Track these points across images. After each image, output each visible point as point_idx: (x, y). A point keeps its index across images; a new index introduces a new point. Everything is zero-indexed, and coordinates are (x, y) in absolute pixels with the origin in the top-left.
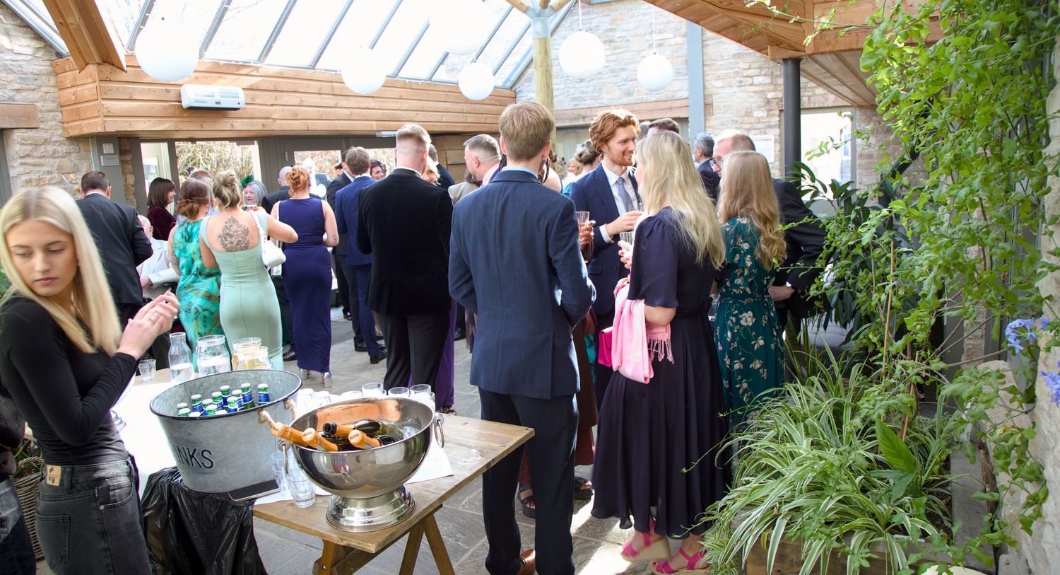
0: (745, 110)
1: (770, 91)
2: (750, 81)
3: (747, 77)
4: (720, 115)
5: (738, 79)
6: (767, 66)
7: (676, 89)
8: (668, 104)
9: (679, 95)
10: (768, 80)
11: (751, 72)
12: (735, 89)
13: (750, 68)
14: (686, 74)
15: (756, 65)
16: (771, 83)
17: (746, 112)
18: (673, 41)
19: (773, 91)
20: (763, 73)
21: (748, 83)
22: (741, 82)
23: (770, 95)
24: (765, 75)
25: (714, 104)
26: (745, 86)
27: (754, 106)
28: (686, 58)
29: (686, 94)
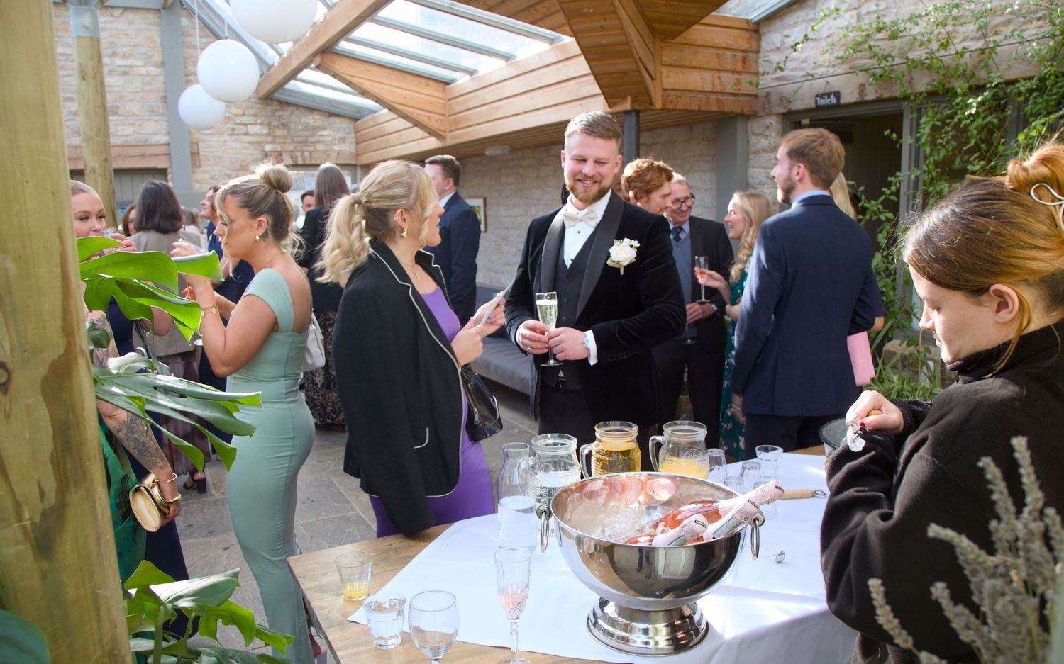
0: (239, 163)
1: (268, 143)
2: (243, 129)
3: (241, 124)
4: (210, 168)
5: (230, 126)
6: (263, 114)
7: (150, 132)
8: (138, 151)
9: (155, 139)
10: (265, 131)
11: (246, 119)
12: (226, 138)
13: (244, 115)
14: (162, 115)
15: (252, 112)
16: (269, 134)
17: (241, 166)
18: (143, 71)
19: (271, 143)
20: (259, 121)
21: (242, 132)
22: (233, 130)
23: (268, 148)
24: (261, 124)
25: (201, 153)
26: (237, 134)
27: (249, 159)
28: (163, 94)
29: (164, 139)
